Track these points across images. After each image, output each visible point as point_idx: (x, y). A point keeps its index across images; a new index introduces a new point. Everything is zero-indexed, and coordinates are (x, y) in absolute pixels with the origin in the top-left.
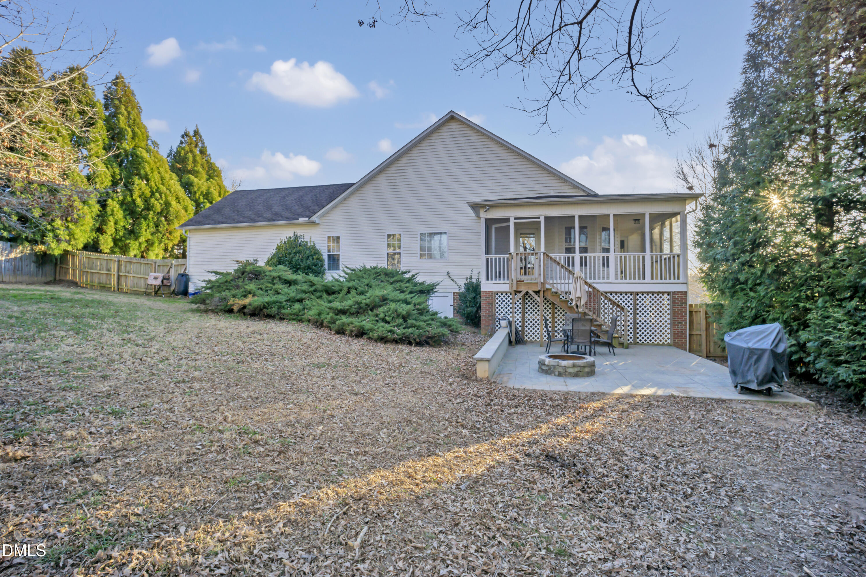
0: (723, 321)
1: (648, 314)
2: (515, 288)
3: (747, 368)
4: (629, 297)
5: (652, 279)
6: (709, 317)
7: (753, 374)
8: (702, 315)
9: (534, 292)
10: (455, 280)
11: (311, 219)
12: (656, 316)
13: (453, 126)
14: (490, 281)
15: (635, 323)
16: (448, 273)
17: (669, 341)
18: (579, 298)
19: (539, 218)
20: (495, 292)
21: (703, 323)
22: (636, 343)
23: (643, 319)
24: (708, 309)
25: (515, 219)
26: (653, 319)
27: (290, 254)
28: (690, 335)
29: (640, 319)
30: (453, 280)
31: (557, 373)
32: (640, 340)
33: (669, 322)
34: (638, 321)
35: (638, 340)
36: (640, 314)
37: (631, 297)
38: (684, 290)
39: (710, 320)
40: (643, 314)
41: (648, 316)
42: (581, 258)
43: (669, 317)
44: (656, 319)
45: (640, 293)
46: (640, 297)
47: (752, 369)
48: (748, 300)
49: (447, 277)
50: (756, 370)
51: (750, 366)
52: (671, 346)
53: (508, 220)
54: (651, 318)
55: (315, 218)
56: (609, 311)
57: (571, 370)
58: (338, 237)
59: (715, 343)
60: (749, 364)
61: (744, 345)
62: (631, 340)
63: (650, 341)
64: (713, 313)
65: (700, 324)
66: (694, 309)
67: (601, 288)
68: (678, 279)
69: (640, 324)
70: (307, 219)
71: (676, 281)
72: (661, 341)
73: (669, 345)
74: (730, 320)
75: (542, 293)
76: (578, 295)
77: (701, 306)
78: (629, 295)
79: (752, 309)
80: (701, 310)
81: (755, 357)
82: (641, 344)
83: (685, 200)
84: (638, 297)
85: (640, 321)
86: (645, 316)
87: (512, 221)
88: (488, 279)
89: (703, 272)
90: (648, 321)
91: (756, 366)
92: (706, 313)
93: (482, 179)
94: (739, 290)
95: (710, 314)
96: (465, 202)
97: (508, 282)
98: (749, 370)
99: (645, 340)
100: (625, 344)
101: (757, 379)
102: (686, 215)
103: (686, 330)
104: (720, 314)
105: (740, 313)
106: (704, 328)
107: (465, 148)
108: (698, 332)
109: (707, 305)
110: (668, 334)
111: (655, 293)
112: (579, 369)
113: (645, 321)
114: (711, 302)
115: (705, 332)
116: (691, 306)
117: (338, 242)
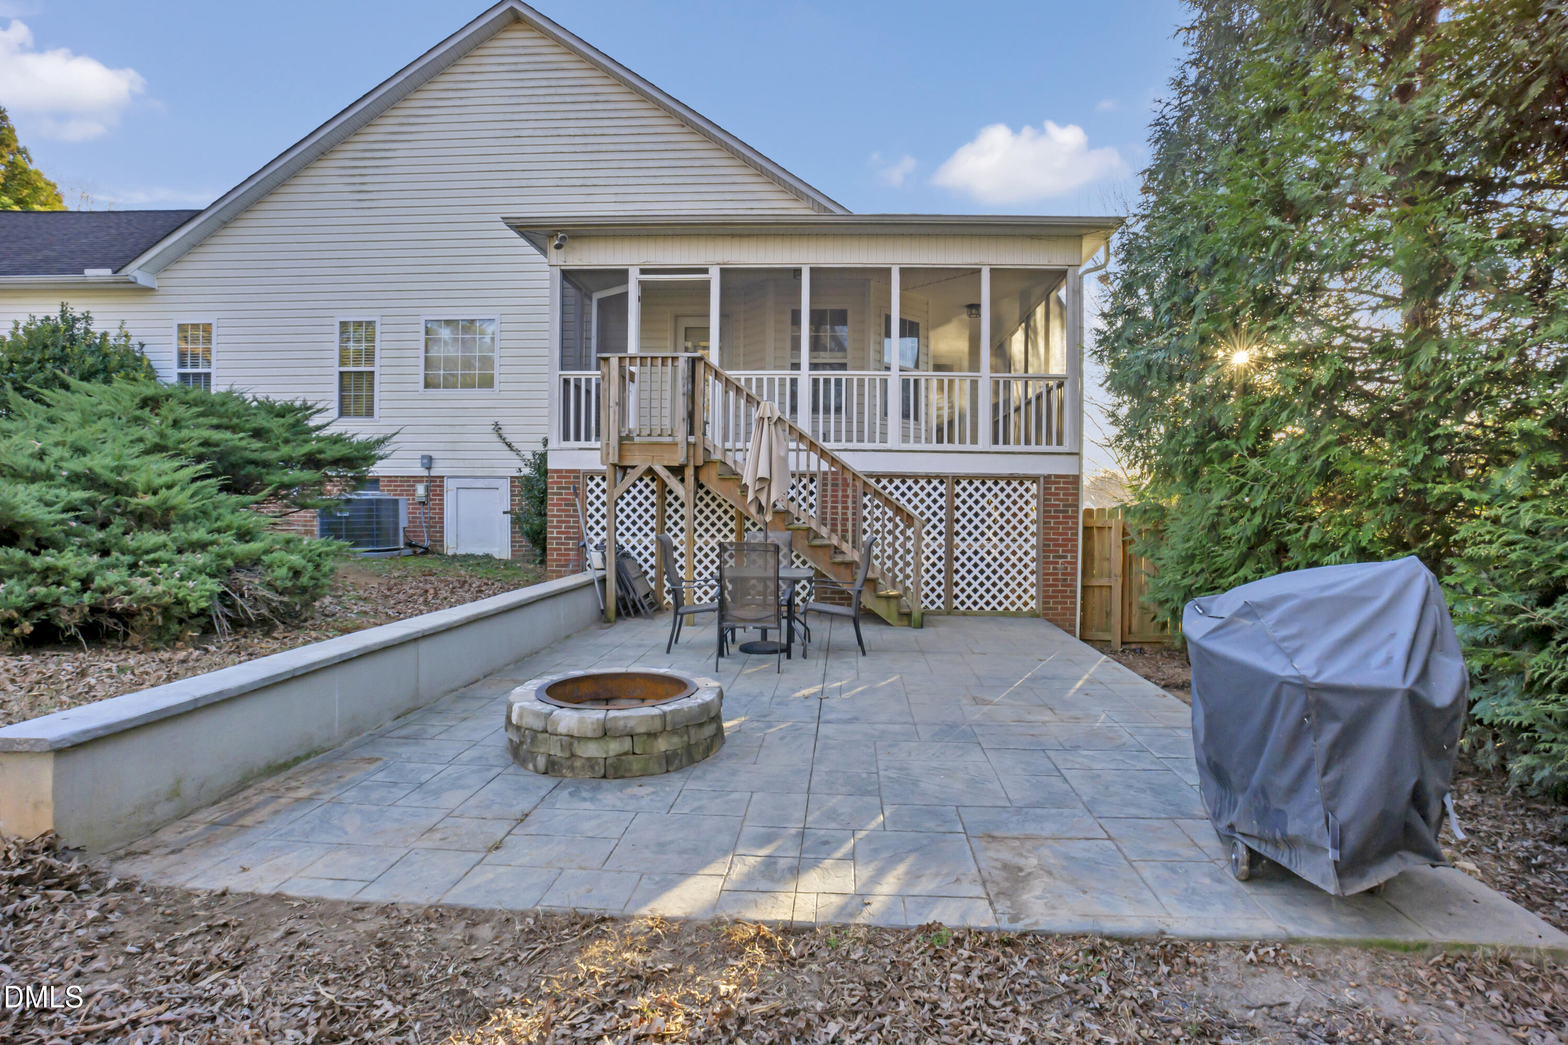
0: (1165, 552)
1: (983, 534)
2: (614, 459)
3: (1284, 780)
4: (935, 489)
5: (996, 441)
6: (1132, 542)
7: (1318, 810)
8: (1115, 537)
9: (670, 469)
10: (516, 445)
11: (123, 272)
12: (1002, 540)
13: (519, 39)
14: (572, 443)
15: (950, 558)
16: (497, 428)
17: (1033, 604)
18: (765, 482)
19: (705, 271)
20: (585, 473)
21: (1117, 556)
22: (951, 611)
23: (970, 546)
24: (1130, 520)
25: (643, 271)
26: (995, 546)
27: (28, 361)
28: (1084, 588)
29: (963, 546)
30: (509, 445)
31: (541, 761)
32: (963, 603)
33: (1033, 553)
34: (957, 553)
35: (956, 603)
36: (963, 534)
37: (942, 489)
38: (1074, 472)
39: (1132, 549)
40: (970, 534)
41: (983, 540)
42: (815, 382)
43: (1033, 541)
44: (1001, 547)
45: (964, 477)
46: (964, 489)
47: (1314, 787)
48: (1243, 486)
49: (495, 437)
50: (1333, 793)
51: (1303, 773)
52: (1038, 616)
53: (621, 275)
54: (991, 545)
55: (133, 271)
56: (884, 526)
57: (592, 750)
58: (207, 328)
59: (1144, 609)
60: (1299, 761)
61: (1278, 667)
62: (939, 603)
63: (1000, 603)
64: (1140, 532)
65: (1109, 559)
66: (1096, 522)
67: (859, 463)
68: (1060, 443)
69: (963, 559)
70: (107, 272)
71: (1054, 448)
72: (1013, 604)
73: (1033, 614)
74: (1182, 548)
75: (689, 473)
76: (763, 472)
77: (1113, 513)
78: (935, 482)
79: (1254, 511)
80: (1113, 523)
81: (1331, 731)
82: (964, 614)
83: (1080, 237)
84: (958, 489)
85: (963, 553)
86: (976, 540)
87: (634, 277)
88: (566, 438)
89: (1116, 421)
90: (982, 553)
91: (1331, 777)
92: (1125, 533)
93: (590, 182)
94: (1215, 456)
95: (1133, 534)
96: (498, 218)
97: (598, 445)
98: (1294, 789)
99: (975, 603)
100: (916, 615)
101: (1339, 844)
102: (1081, 277)
103: (1075, 574)
104: (1159, 534)
105: (1214, 527)
106: (1118, 569)
107: (549, 99)
108: (1104, 582)
109: (1127, 511)
110: (1032, 585)
111: (1002, 478)
112: (627, 744)
113: (976, 553)
114: (1136, 503)
115: (1120, 580)
116: (1089, 513)
117: (208, 340)
